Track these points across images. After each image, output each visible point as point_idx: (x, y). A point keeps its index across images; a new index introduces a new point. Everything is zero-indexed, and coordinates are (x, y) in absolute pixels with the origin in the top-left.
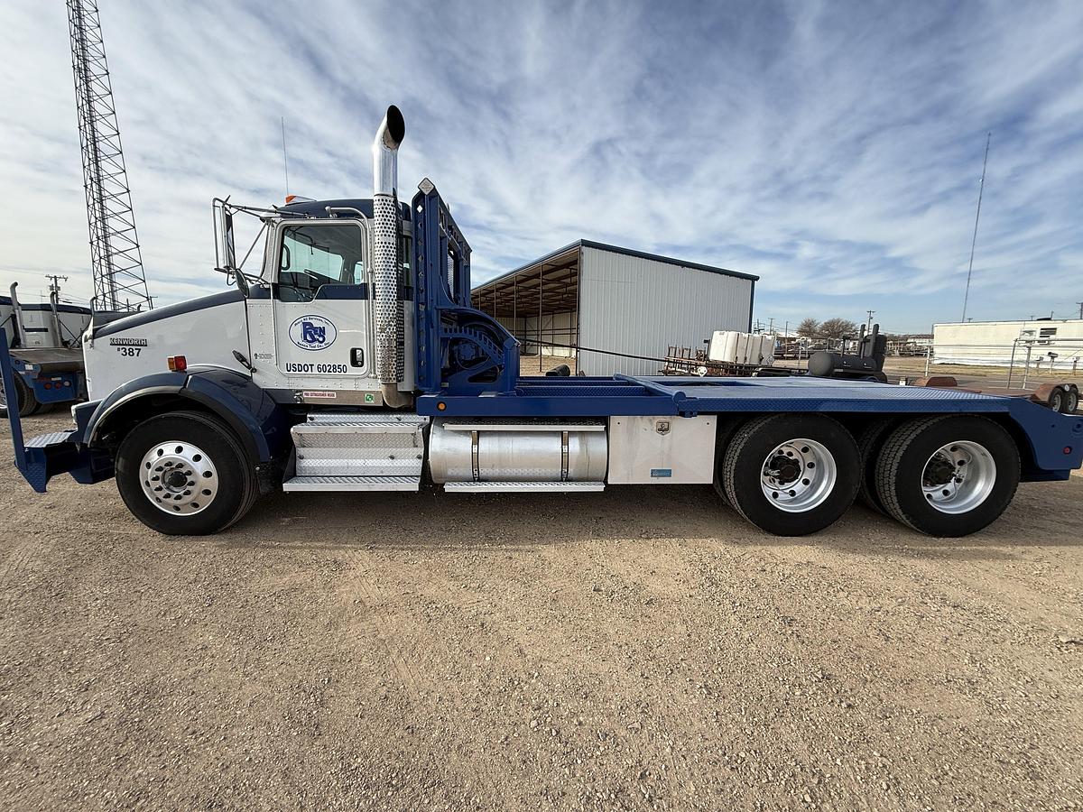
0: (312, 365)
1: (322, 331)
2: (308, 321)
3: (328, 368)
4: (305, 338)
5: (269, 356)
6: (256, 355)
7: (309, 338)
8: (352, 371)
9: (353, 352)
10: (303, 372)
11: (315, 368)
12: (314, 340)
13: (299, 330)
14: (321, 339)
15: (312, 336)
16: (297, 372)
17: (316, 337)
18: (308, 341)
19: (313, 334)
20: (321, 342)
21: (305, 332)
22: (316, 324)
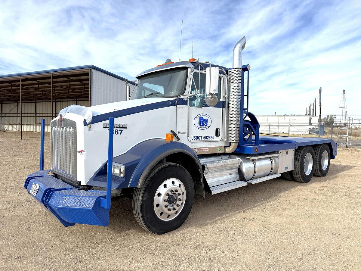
0: (201, 136)
1: (207, 120)
2: (202, 116)
3: (207, 137)
4: (200, 124)
5: (184, 133)
6: (179, 132)
7: (201, 124)
8: (216, 138)
9: (217, 130)
10: (198, 140)
11: (203, 138)
12: (203, 125)
13: (197, 120)
14: (206, 124)
15: (203, 123)
16: (196, 140)
17: (204, 123)
18: (201, 126)
19: (203, 122)
20: (206, 126)
21: (200, 121)
22: (205, 118)
